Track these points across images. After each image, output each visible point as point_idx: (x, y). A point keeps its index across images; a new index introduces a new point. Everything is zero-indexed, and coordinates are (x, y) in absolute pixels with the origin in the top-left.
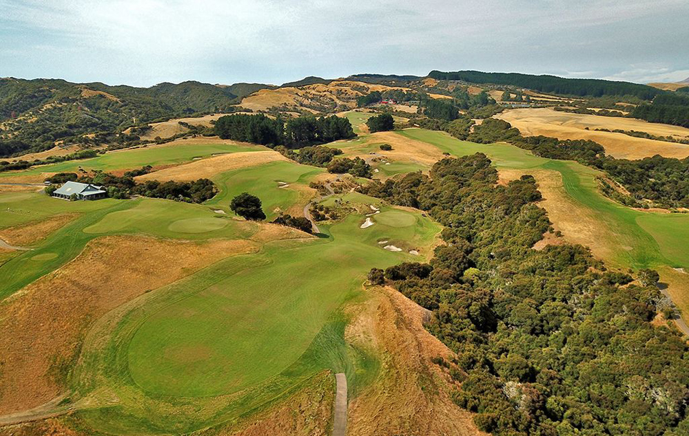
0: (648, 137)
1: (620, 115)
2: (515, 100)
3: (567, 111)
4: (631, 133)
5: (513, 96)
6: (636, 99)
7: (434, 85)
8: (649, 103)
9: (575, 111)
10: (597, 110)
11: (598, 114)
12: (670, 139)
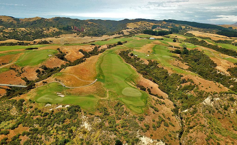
0: (219, 37)
1: (214, 33)
2: (188, 29)
3: (202, 32)
4: (216, 37)
5: (188, 28)
6: (218, 30)
7: (166, 23)
8: (220, 31)
9: (204, 32)
10: (209, 32)
11: (209, 33)
12: (223, 38)
